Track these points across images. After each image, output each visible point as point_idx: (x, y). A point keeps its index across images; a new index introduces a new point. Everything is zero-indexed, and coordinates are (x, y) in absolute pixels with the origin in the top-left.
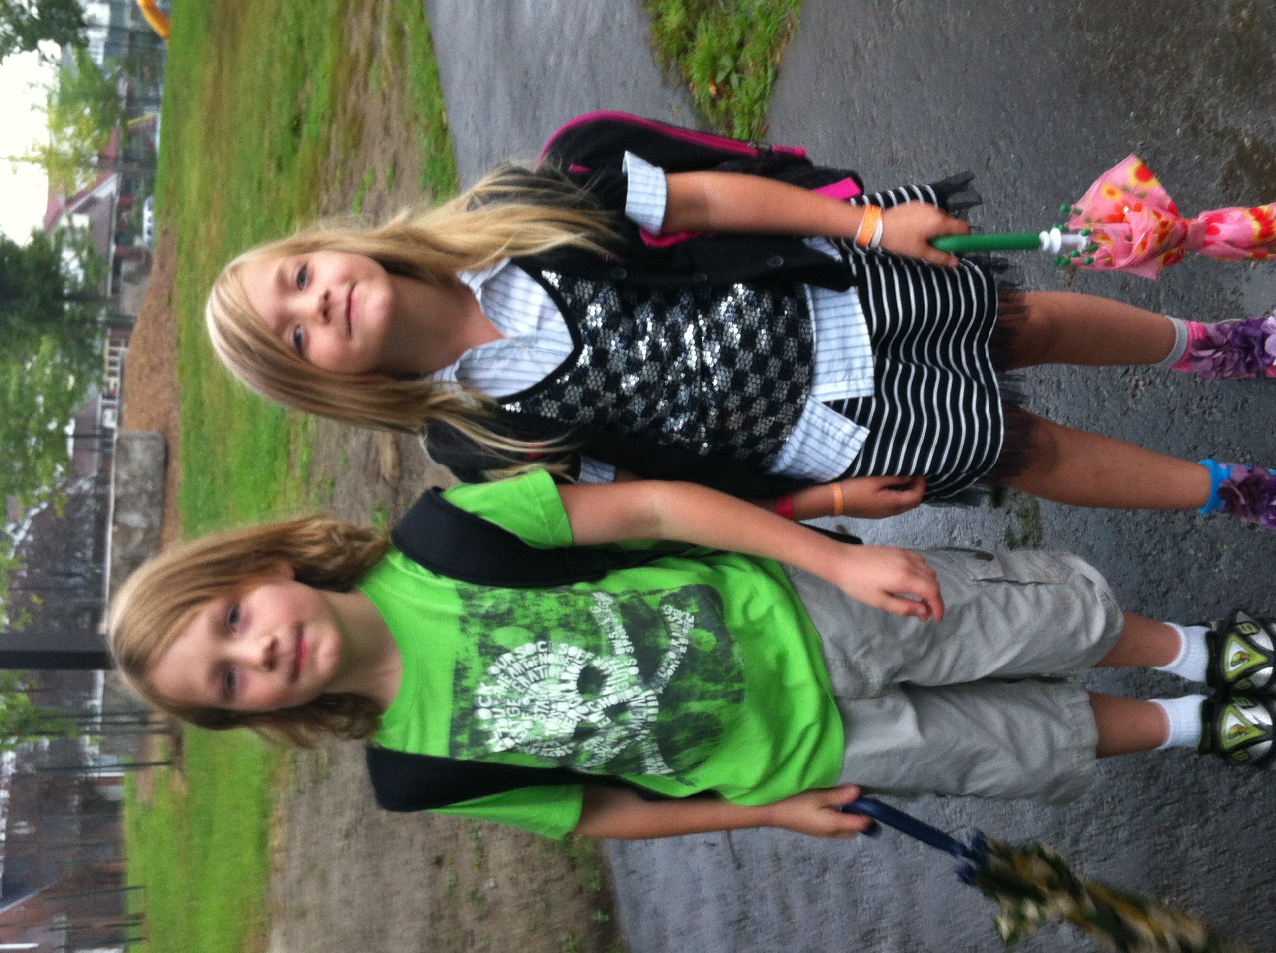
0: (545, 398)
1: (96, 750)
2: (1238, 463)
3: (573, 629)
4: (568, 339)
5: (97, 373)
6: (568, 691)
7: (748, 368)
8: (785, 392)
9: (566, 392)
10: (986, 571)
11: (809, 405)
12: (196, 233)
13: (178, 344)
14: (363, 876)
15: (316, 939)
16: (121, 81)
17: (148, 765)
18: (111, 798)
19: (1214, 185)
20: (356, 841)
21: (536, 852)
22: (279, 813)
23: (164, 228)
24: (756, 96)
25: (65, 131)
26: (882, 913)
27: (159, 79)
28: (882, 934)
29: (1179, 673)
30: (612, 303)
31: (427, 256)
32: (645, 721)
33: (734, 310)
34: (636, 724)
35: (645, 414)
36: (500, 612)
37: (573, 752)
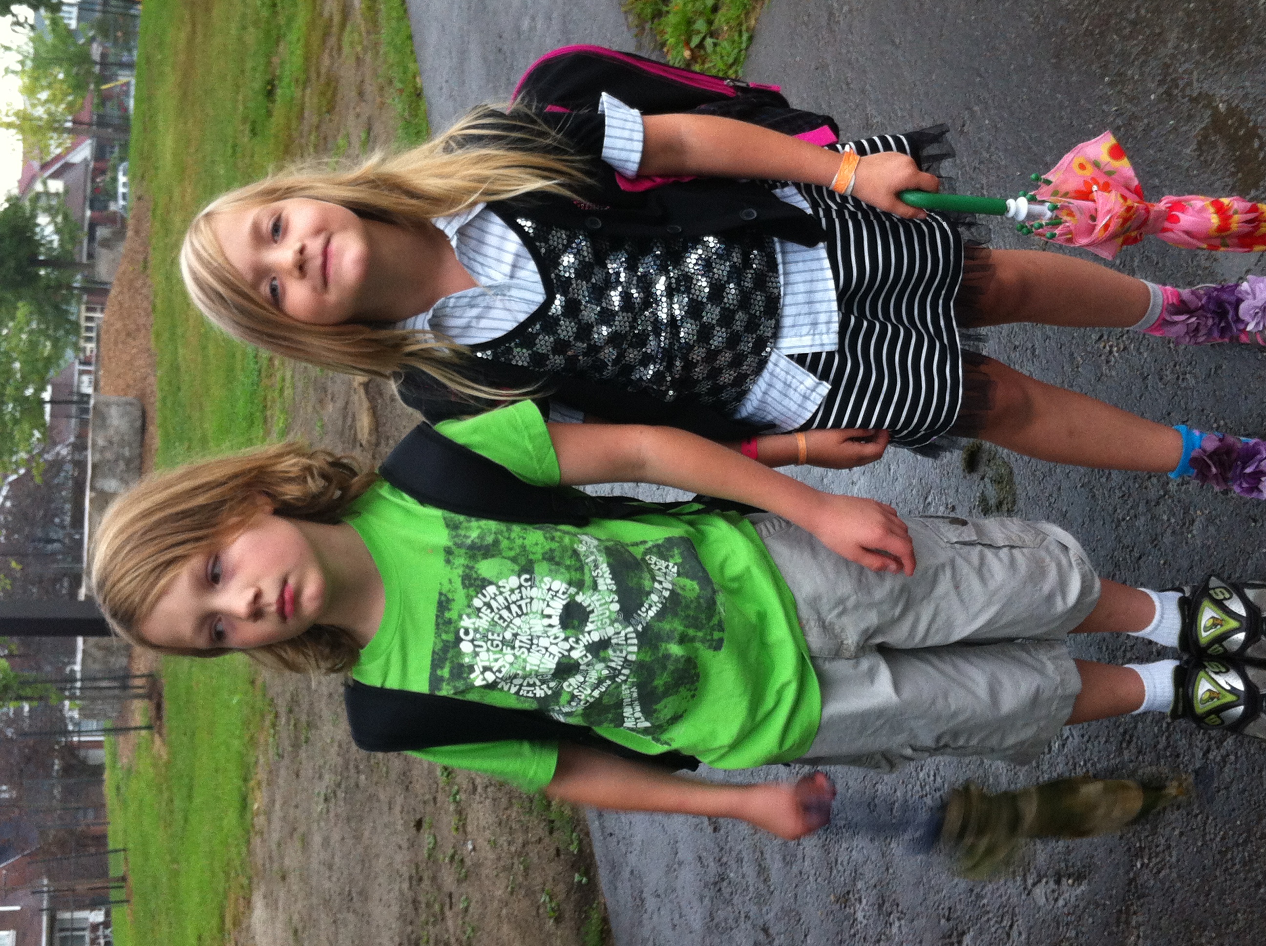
0: (517, 346)
1: (76, 714)
2: (1211, 429)
3: (558, 564)
4: (541, 287)
5: (73, 339)
6: (550, 626)
7: (714, 322)
8: (750, 345)
9: (537, 341)
10: (960, 535)
11: (773, 358)
12: (171, 198)
13: (154, 309)
14: (343, 839)
15: (296, 901)
16: (95, 46)
17: (129, 729)
18: (91, 762)
19: (1188, 151)
20: (336, 804)
21: (514, 815)
22: (259, 777)
23: (139, 193)
24: (731, 60)
25: (39, 96)
26: (856, 875)
27: (132, 43)
28: (857, 896)
29: (1153, 638)
30: (585, 254)
31: (402, 204)
32: (626, 660)
33: (703, 263)
34: (617, 663)
35: (616, 362)
36: (486, 543)
37: (554, 693)
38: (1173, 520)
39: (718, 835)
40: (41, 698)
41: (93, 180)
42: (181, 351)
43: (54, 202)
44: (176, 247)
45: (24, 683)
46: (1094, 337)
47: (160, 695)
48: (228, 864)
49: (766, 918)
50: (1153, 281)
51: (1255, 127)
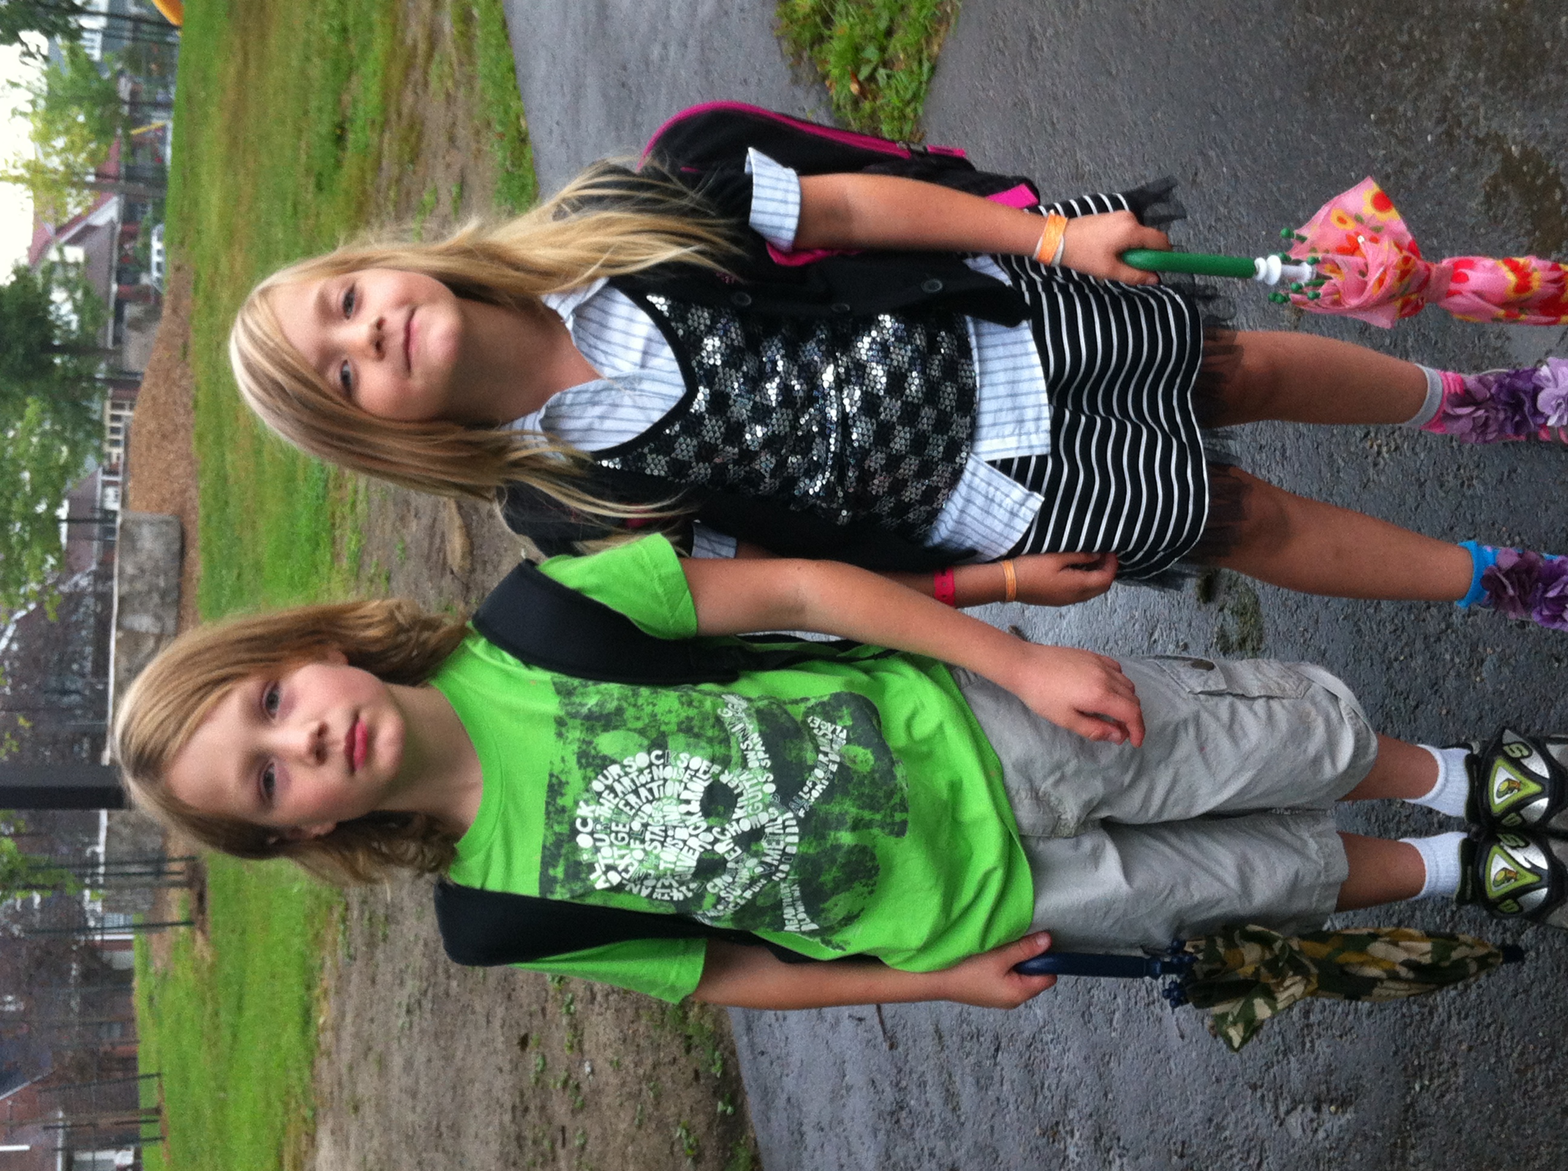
0: (651, 452)
1: (99, 907)
2: (1505, 545)
3: (697, 736)
4: (679, 379)
5: (96, 442)
6: (689, 813)
7: (895, 419)
8: (941, 449)
9: (677, 445)
10: (1205, 683)
11: (970, 465)
12: (217, 268)
13: (196, 406)
14: (429, 1060)
15: (371, 1138)
16: (123, 81)
17: (163, 925)
18: (117, 966)
19: (1474, 205)
20: (421, 1017)
21: (641, 1030)
22: (325, 984)
23: (177, 263)
24: (909, 96)
25: (54, 143)
26: (1067, 1102)
27: (170, 78)
28: (1068, 1128)
29: (1435, 806)
30: (734, 336)
31: (503, 276)
32: (784, 852)
33: (878, 347)
34: (773, 857)
35: (773, 474)
36: (606, 711)
37: (695, 894)
38: (1457, 660)
39: (895, 1053)
40: (54, 887)
41: (121, 246)
42: (229, 457)
43: (72, 274)
44: (225, 330)
45: (35, 868)
46: (1359, 434)
47: (203, 883)
48: (288, 1093)
49: (956, 1155)
50: (1432, 365)
51: (1557, 174)
